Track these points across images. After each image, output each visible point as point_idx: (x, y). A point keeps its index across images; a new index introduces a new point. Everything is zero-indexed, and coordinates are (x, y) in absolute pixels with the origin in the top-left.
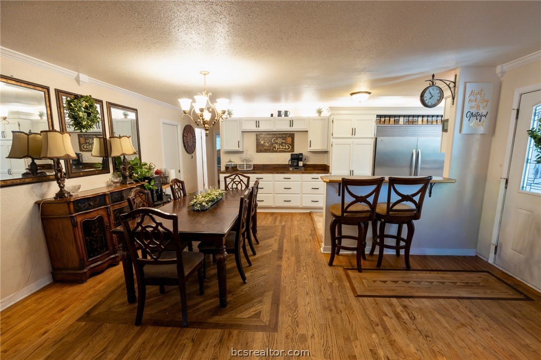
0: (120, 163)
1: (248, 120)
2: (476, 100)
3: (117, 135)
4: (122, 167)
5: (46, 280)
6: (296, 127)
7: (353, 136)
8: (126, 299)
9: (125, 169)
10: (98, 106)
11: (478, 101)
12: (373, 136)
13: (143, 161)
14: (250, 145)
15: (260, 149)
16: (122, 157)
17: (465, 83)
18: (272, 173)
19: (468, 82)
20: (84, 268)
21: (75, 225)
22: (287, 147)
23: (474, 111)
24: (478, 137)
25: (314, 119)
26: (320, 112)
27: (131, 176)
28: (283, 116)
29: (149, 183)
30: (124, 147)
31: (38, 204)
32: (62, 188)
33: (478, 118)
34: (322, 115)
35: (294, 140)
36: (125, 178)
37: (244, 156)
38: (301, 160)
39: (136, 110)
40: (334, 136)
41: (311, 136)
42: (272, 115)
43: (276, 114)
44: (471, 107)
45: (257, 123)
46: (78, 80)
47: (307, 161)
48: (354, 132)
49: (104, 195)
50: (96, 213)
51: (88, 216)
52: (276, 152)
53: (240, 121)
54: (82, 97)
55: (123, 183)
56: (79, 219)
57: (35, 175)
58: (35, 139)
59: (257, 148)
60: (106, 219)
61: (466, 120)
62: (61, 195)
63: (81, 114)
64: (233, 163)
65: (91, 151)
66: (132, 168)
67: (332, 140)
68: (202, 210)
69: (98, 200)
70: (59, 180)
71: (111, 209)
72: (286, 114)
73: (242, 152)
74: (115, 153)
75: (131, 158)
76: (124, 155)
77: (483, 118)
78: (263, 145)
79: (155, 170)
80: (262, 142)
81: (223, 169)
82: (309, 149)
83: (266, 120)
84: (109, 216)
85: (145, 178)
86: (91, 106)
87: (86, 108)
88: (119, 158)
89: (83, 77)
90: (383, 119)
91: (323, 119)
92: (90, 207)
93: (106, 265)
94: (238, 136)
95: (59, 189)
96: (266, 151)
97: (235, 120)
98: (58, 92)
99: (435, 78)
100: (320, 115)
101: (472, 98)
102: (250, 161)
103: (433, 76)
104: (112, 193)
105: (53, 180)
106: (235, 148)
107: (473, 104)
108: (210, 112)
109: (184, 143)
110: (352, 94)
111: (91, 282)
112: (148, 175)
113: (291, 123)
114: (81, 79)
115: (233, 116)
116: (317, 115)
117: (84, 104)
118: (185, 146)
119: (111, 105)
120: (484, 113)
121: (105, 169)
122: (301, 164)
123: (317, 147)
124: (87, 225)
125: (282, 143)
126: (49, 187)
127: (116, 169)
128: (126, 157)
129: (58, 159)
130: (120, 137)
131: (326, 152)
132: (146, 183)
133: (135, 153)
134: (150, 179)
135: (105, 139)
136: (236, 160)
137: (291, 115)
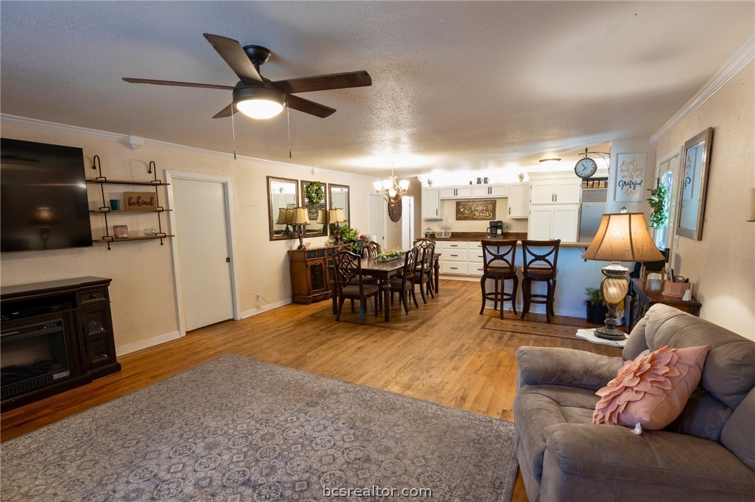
0: (335, 229)
1: (446, 189)
2: (628, 170)
3: (333, 208)
4: (335, 231)
5: (289, 301)
6: (494, 195)
7: (554, 202)
8: (332, 313)
9: (337, 233)
10: (323, 188)
11: (631, 170)
12: (578, 202)
13: (351, 227)
14: (450, 212)
15: (460, 216)
16: (336, 224)
17: (617, 154)
18: (467, 241)
19: (621, 154)
20: (309, 295)
21: (307, 266)
22: (488, 215)
23: (627, 180)
24: (635, 204)
25: (515, 185)
26: (521, 177)
27: (341, 238)
28: (483, 183)
29: (354, 245)
30: (338, 217)
31: (289, 252)
32: (301, 243)
33: (632, 186)
34: (524, 180)
35: (495, 207)
36: (337, 239)
37: (443, 224)
38: (501, 227)
39: (348, 187)
40: (533, 202)
41: (510, 203)
42: (471, 183)
43: (475, 182)
44: (623, 177)
45: (456, 191)
46: (313, 172)
47: (509, 230)
48: (554, 198)
49: (324, 249)
50: (318, 261)
51: (314, 262)
52: (476, 219)
53: (439, 190)
54: (314, 183)
55: (336, 243)
56: (309, 263)
57: (288, 235)
58: (289, 212)
59: (457, 216)
60: (324, 266)
61: (619, 189)
62: (300, 247)
63: (313, 195)
64: (431, 231)
65: (317, 219)
66: (342, 233)
67: (530, 207)
68: (383, 262)
69: (319, 252)
70: (300, 238)
71: (327, 260)
72: (486, 181)
73: (441, 220)
74: (332, 221)
75: (341, 225)
76: (337, 222)
77: (637, 186)
78: (463, 213)
79: (359, 236)
80: (462, 210)
81: (423, 236)
82: (509, 217)
83: (465, 188)
84: (325, 264)
85: (352, 241)
86: (319, 188)
87: (316, 190)
88: (334, 224)
89: (316, 170)
90: (591, 183)
91: (525, 185)
92: (315, 256)
93: (321, 297)
94: (436, 205)
95: (299, 244)
96: (466, 218)
97: (435, 189)
98: (302, 182)
99: (588, 151)
100: (521, 181)
101: (624, 168)
102: (450, 229)
103: (587, 149)
104: (328, 249)
105: (296, 238)
106: (434, 216)
107: (626, 173)
108: (395, 190)
109: (389, 211)
110: (541, 161)
111: (313, 305)
112: (353, 238)
113: (490, 190)
114: (315, 171)
115: (433, 185)
116: (519, 180)
117: (315, 188)
118: (390, 215)
119: (331, 185)
120: (639, 181)
121: (324, 233)
122: (499, 232)
123: (517, 214)
124: (313, 267)
125: (483, 210)
126: (294, 242)
127: (332, 233)
128: (339, 224)
129: (301, 225)
130: (336, 209)
131: (526, 220)
132: (351, 244)
133: (345, 221)
134: (354, 242)
135: (326, 211)
136: (436, 228)
137: (490, 183)
